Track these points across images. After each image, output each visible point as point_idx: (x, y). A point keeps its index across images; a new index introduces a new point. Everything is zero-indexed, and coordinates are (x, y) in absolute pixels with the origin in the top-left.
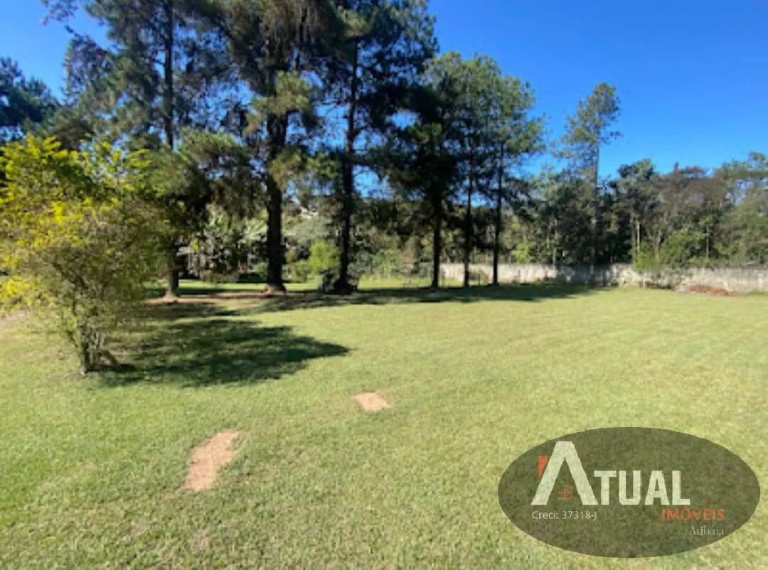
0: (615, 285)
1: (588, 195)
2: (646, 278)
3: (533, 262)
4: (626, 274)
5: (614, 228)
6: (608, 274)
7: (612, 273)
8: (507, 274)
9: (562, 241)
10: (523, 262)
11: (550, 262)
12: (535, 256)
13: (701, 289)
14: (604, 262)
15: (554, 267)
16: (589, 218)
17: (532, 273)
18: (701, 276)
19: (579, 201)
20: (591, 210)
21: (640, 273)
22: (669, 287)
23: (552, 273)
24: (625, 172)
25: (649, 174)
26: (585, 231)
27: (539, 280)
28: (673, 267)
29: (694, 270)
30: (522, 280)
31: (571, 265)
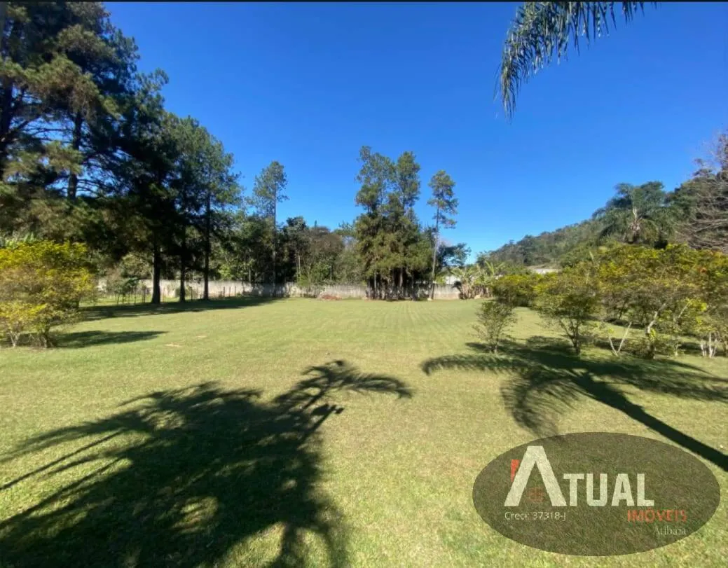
0: (288, 296)
1: (271, 236)
2: (304, 292)
3: (234, 279)
4: (293, 289)
5: (286, 259)
6: (284, 289)
7: (286, 288)
8: (215, 289)
9: (255, 265)
10: (226, 280)
11: (245, 280)
12: (235, 276)
13: (327, 297)
14: (281, 281)
15: (250, 284)
16: (271, 252)
17: (234, 289)
18: (328, 290)
19: (264, 238)
20: (272, 247)
21: (301, 288)
22: (314, 297)
23: (249, 289)
24: (291, 222)
25: (303, 226)
26: (269, 259)
27: (239, 294)
28: (316, 285)
29: (325, 287)
30: (227, 294)
31: (262, 283)
